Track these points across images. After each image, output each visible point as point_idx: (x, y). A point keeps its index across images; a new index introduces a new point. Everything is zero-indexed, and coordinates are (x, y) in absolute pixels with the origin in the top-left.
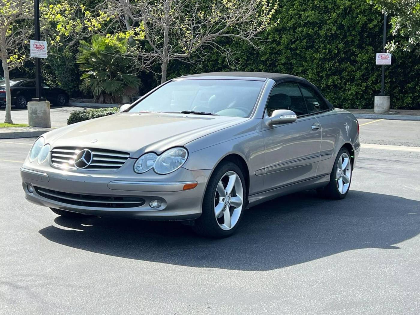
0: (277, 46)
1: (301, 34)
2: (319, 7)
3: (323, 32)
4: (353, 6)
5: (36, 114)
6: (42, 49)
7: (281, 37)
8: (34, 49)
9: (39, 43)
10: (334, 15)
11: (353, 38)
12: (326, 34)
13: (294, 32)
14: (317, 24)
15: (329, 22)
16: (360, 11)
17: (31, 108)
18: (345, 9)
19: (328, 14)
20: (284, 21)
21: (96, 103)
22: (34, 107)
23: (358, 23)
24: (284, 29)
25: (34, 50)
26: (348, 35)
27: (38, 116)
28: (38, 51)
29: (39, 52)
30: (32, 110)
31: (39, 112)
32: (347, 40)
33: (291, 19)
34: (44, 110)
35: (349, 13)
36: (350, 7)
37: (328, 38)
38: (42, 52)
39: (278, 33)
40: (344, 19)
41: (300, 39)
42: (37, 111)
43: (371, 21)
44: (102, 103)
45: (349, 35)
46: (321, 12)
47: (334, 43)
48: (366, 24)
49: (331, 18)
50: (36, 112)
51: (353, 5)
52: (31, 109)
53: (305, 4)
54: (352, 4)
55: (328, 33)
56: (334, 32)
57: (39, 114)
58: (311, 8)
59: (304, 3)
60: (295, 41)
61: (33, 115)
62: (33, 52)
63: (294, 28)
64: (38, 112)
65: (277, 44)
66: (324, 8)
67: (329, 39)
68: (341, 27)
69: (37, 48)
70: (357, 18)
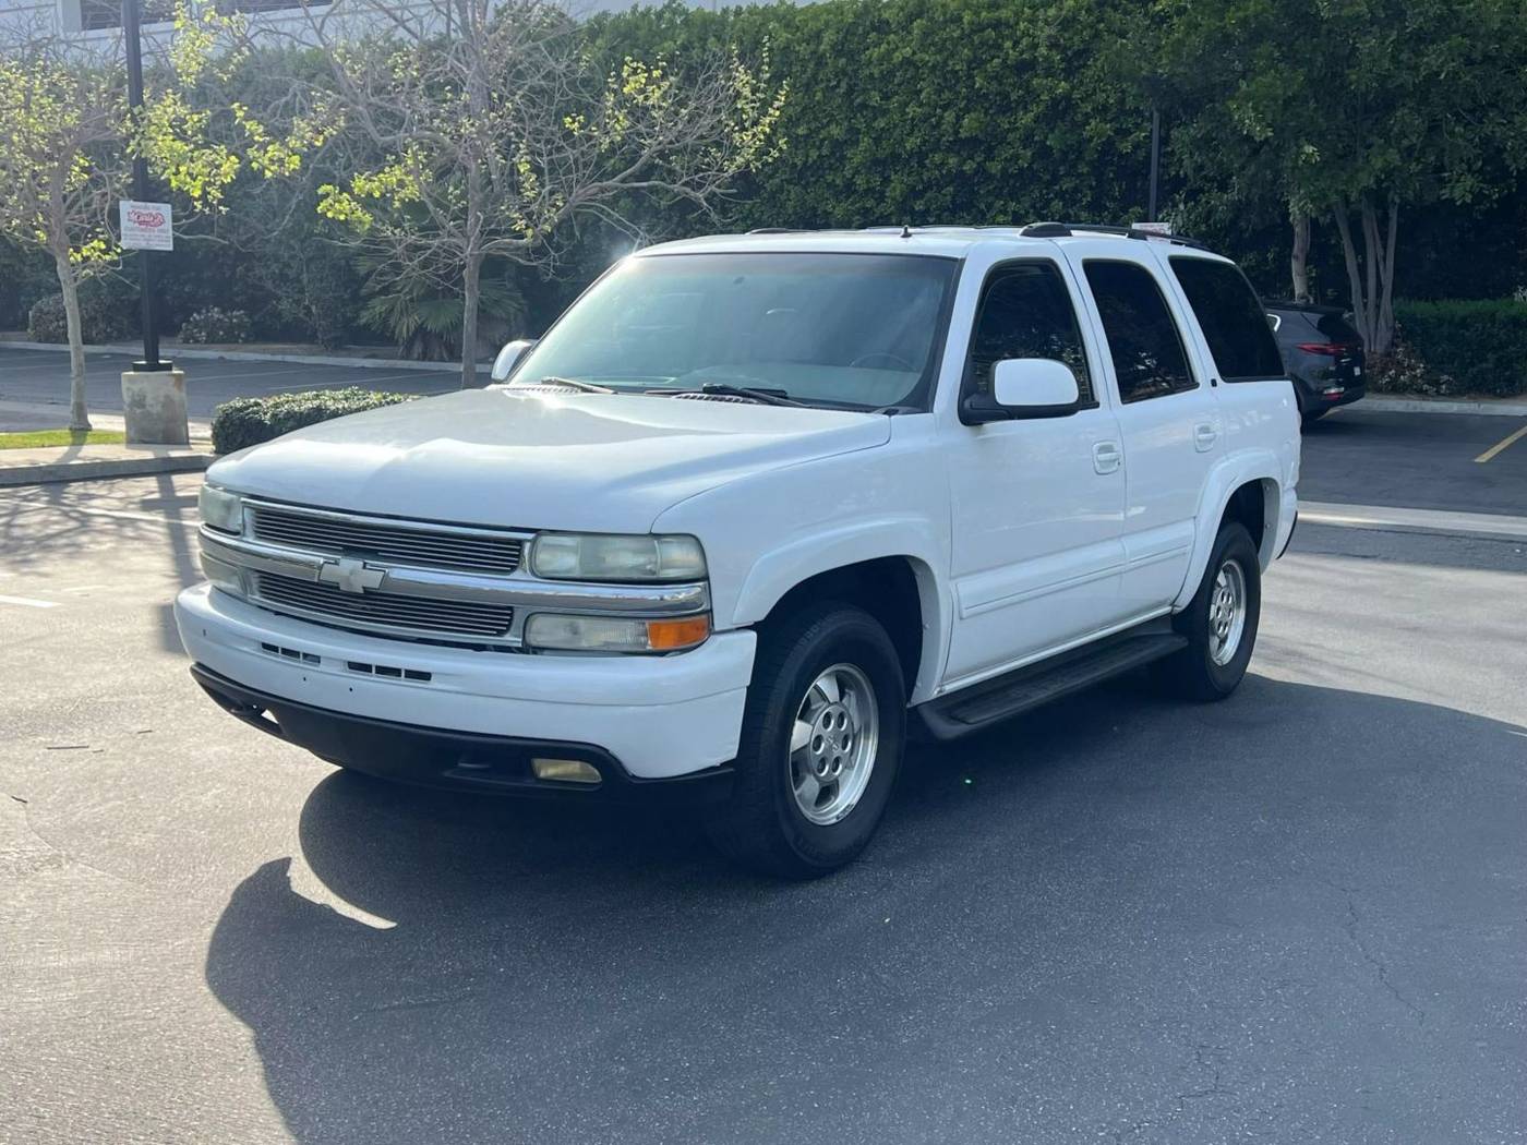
0: (878, 204)
1: (940, 171)
2: (985, 96)
3: (995, 168)
4: (1076, 95)
5: (144, 406)
6: (155, 226)
7: (886, 180)
8: (131, 224)
9: (146, 208)
10: (1026, 119)
11: (1078, 182)
12: (1004, 170)
13: (921, 165)
14: (981, 142)
15: (1011, 137)
16: (1093, 109)
17: (128, 389)
18: (1055, 102)
19: (1009, 114)
20: (895, 135)
21: (402, 358)
22: (136, 388)
23: (1090, 140)
24: (895, 158)
25: (132, 229)
26: (1061, 173)
27: (149, 414)
28: (142, 230)
29: (147, 234)
30: (133, 395)
31: (151, 402)
32: (1061, 188)
33: (912, 130)
34: (167, 397)
35: (1065, 111)
36: (1067, 97)
37: (1012, 182)
38: (156, 233)
39: (879, 169)
40: (1052, 130)
41: (937, 185)
42: (145, 397)
43: (1123, 133)
44: (418, 359)
45: (1067, 174)
46: (991, 112)
47: (1024, 195)
48: (1110, 143)
49: (1017, 128)
50: (144, 400)
51: (1076, 91)
52: (130, 394)
53: (950, 89)
54: (1073, 88)
55: (1011, 166)
56: (1026, 165)
57: (152, 406)
58: (963, 98)
59: (946, 87)
60: (925, 190)
61: (135, 409)
62: (129, 233)
63: (921, 155)
64: (149, 401)
65: (876, 199)
66: (998, 98)
67: (1014, 185)
68: (1044, 152)
69: (140, 223)
70: (1087, 128)
